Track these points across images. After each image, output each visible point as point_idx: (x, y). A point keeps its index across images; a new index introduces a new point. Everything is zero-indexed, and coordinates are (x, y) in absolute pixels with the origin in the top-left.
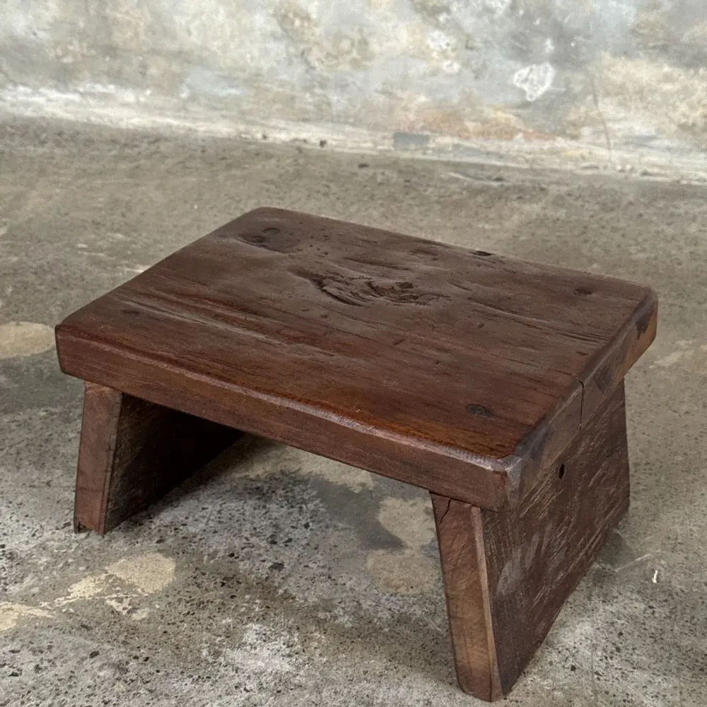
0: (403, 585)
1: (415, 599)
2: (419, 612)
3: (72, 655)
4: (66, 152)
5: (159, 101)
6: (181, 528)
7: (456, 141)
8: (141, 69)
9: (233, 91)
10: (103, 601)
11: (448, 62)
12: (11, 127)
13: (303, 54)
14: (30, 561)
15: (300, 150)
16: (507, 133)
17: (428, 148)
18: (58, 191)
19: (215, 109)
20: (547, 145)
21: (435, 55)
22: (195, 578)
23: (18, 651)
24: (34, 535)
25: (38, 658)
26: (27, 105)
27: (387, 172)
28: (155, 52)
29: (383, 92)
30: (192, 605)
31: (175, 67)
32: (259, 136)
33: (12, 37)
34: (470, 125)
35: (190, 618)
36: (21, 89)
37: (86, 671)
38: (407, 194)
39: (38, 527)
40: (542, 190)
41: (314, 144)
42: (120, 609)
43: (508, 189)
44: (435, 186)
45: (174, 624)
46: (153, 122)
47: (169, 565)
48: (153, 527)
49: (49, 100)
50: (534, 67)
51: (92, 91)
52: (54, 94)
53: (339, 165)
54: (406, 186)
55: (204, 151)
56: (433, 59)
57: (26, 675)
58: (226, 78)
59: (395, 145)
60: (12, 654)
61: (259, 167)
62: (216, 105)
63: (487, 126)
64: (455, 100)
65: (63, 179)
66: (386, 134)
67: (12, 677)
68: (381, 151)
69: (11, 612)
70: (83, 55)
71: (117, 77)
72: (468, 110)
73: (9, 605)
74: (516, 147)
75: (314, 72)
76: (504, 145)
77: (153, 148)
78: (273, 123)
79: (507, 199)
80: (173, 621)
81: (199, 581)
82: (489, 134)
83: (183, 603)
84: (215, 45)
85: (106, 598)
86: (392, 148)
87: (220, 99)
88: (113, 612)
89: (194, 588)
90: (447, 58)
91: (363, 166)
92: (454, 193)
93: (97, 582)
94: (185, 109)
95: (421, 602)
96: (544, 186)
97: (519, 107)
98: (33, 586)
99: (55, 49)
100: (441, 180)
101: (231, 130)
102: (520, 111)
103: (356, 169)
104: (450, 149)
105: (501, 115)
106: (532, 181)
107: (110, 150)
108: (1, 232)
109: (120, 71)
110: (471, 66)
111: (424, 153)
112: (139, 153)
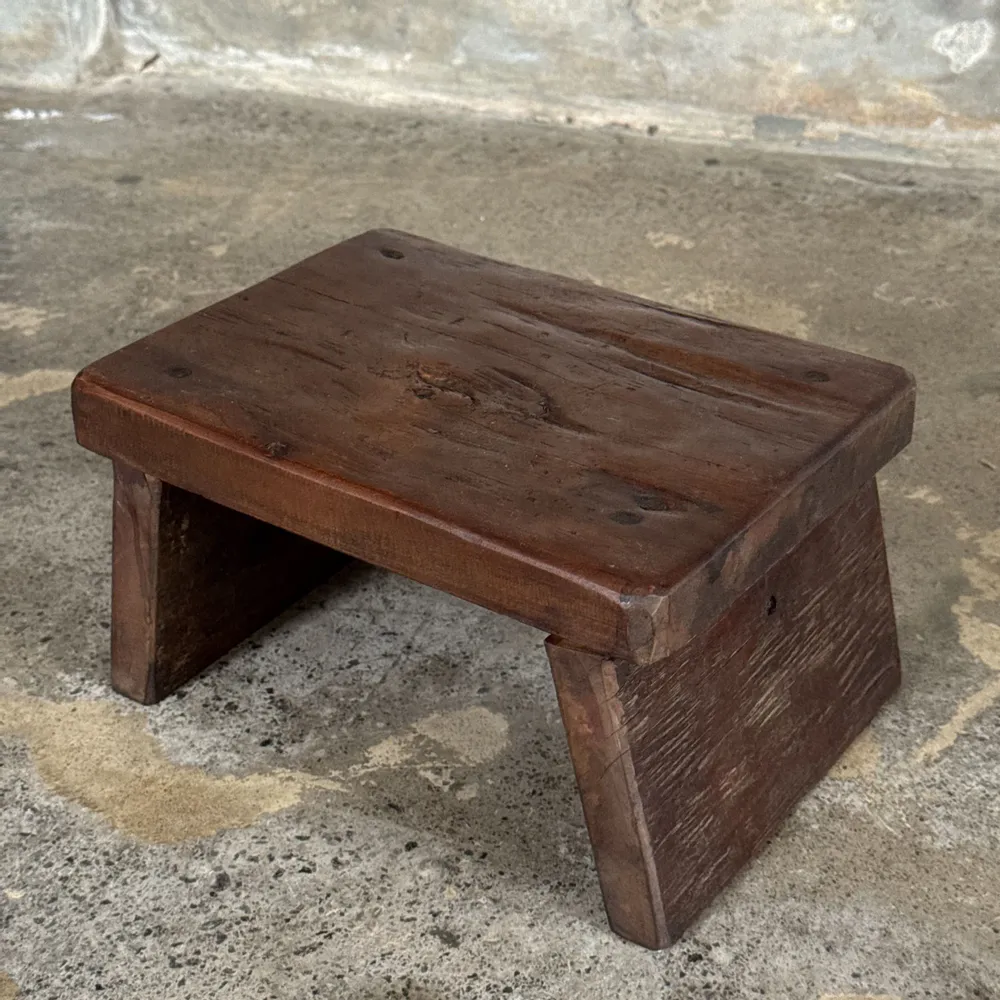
1: (852, 785)
2: (859, 804)
3: (381, 846)
4: (296, 140)
5: (423, 68)
6: (511, 672)
7: (845, 128)
8: (399, 25)
9: (527, 57)
10: (415, 773)
11: (839, 17)
12: (219, 104)
13: (629, 4)
14: (309, 712)
15: (620, 139)
16: (920, 117)
17: (804, 138)
18: (290, 194)
19: (500, 80)
20: (978, 136)
21: (820, 7)
22: (537, 743)
23: (308, 838)
24: (310, 676)
25: (335, 849)
26: (238, 73)
27: (746, 171)
29: (745, 59)
30: (537, 781)
31: (448, 23)
32: (562, 118)
34: (867, 106)
35: (536, 799)
36: (231, 51)
37: (402, 869)
38: (778, 203)
39: (314, 666)
40: (974, 199)
41: (640, 131)
42: (439, 783)
43: (923, 197)
44: (818, 192)
45: (515, 807)
46: (414, 98)
47: (500, 724)
48: (472, 670)
49: (269, 67)
50: (965, 25)
51: (330, 54)
52: (276, 59)
53: (678, 160)
54: (775, 192)
55: (485, 140)
56: (816, 12)
57: (320, 872)
58: (517, 38)
59: (756, 133)
60: (300, 842)
61: (564, 162)
62: (502, 76)
63: (890, 108)
64: (847, 72)
65: (296, 177)
66: (743, 117)
67: (303, 874)
68: (736, 141)
69: (291, 783)
71: (365, 36)
72: (865, 84)
73: (288, 773)
74: (933, 137)
75: (645, 31)
76: (916, 135)
77: (414, 134)
78: (581, 101)
79: (923, 211)
80: (514, 802)
81: (544, 749)
82: (894, 118)
83: (525, 779)
85: (418, 767)
86: (752, 138)
87: (509, 68)
88: (430, 788)
89: (536, 758)
90: (837, 11)
91: (711, 162)
92: (846, 202)
93: (403, 745)
94: (458, 81)
95: (860, 789)
96: (975, 194)
97: (939, 81)
98: (314, 749)
100: (826, 183)
101: (522, 110)
102: (943, 88)
103: (701, 167)
104: (836, 138)
105: (912, 93)
106: (956, 186)
107: (356, 137)
108: (219, 251)
109: (371, 27)
110: (872, 24)
111: (798, 145)
112: (397, 142)
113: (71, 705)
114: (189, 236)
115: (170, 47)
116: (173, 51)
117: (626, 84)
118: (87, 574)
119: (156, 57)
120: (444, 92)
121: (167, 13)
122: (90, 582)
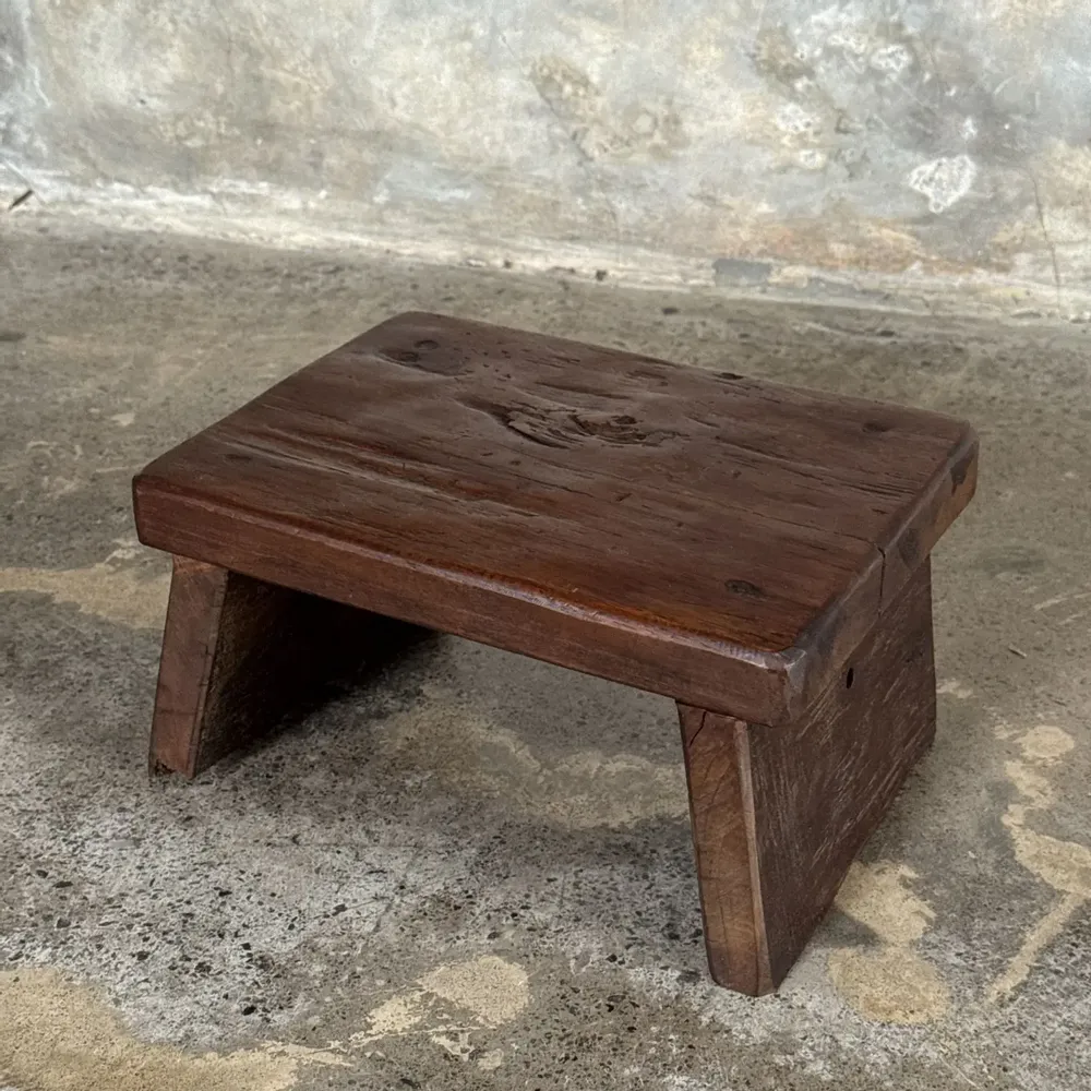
0: (897, 1007)
1: (923, 1032)
2: (933, 1054)
4: (199, 288)
5: (341, 207)
6: (522, 912)
7: (814, 273)
8: (311, 159)
9: (460, 194)
10: (427, 1039)
11: (809, 152)
12: (105, 248)
13: (574, 137)
14: (295, 971)
15: (565, 285)
16: (899, 262)
17: (769, 285)
18: (200, 352)
19: (428, 220)
20: (959, 281)
21: (785, 140)
22: (563, 997)
24: (291, 927)
26: (125, 212)
27: (709, 321)
28: (335, 132)
29: (704, 197)
30: (569, 1043)
31: (368, 157)
32: (499, 263)
33: (106, 107)
34: (838, 249)
35: (571, 1065)
36: (117, 186)
38: (748, 357)
39: (295, 914)
40: (959, 350)
41: (587, 276)
42: (456, 1051)
43: (905, 348)
44: (790, 345)
45: (547, 1076)
46: (331, 240)
47: (517, 976)
48: (477, 911)
49: (162, 205)
50: (944, 160)
51: (231, 190)
52: (169, 196)
53: (633, 310)
54: (744, 344)
55: (415, 287)
56: (783, 146)
58: (446, 172)
59: (715, 278)
61: (505, 312)
62: (432, 216)
63: (864, 251)
64: (816, 210)
65: (204, 332)
66: (702, 261)
68: (694, 287)
69: (284, 1059)
70: (219, 135)
71: (272, 170)
72: (836, 225)
73: (280, 1047)
74: (911, 281)
75: (592, 166)
76: (891, 280)
77: (334, 282)
78: (521, 243)
79: (907, 366)
80: (545, 1071)
81: (571, 1003)
82: (867, 263)
83: (555, 1041)
84: (434, 123)
85: (430, 1032)
86: (712, 283)
87: (436, 206)
88: (446, 1056)
89: (564, 1015)
90: (805, 145)
91: (669, 311)
92: (822, 355)
93: (409, 1006)
94: (381, 221)
95: (933, 1037)
96: (961, 345)
97: (915, 221)
98: (308, 1015)
99: (174, 125)
100: (797, 334)
101: (453, 253)
102: (922, 229)
103: (660, 317)
104: (805, 285)
105: (887, 234)
106: (938, 337)
107: (267, 286)
108: (125, 420)
109: (279, 160)
110: (843, 158)
111: (764, 292)
112: (315, 290)
113: (12, 974)
114: (89, 404)
115: (46, 183)
116: (48, 188)
117: (573, 225)
118: (13, 812)
119: (29, 193)
120: (363, 233)
121: (41, 144)
122: (19, 823)
